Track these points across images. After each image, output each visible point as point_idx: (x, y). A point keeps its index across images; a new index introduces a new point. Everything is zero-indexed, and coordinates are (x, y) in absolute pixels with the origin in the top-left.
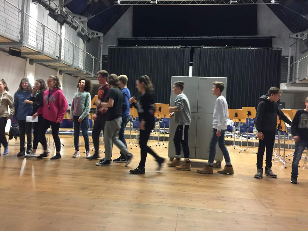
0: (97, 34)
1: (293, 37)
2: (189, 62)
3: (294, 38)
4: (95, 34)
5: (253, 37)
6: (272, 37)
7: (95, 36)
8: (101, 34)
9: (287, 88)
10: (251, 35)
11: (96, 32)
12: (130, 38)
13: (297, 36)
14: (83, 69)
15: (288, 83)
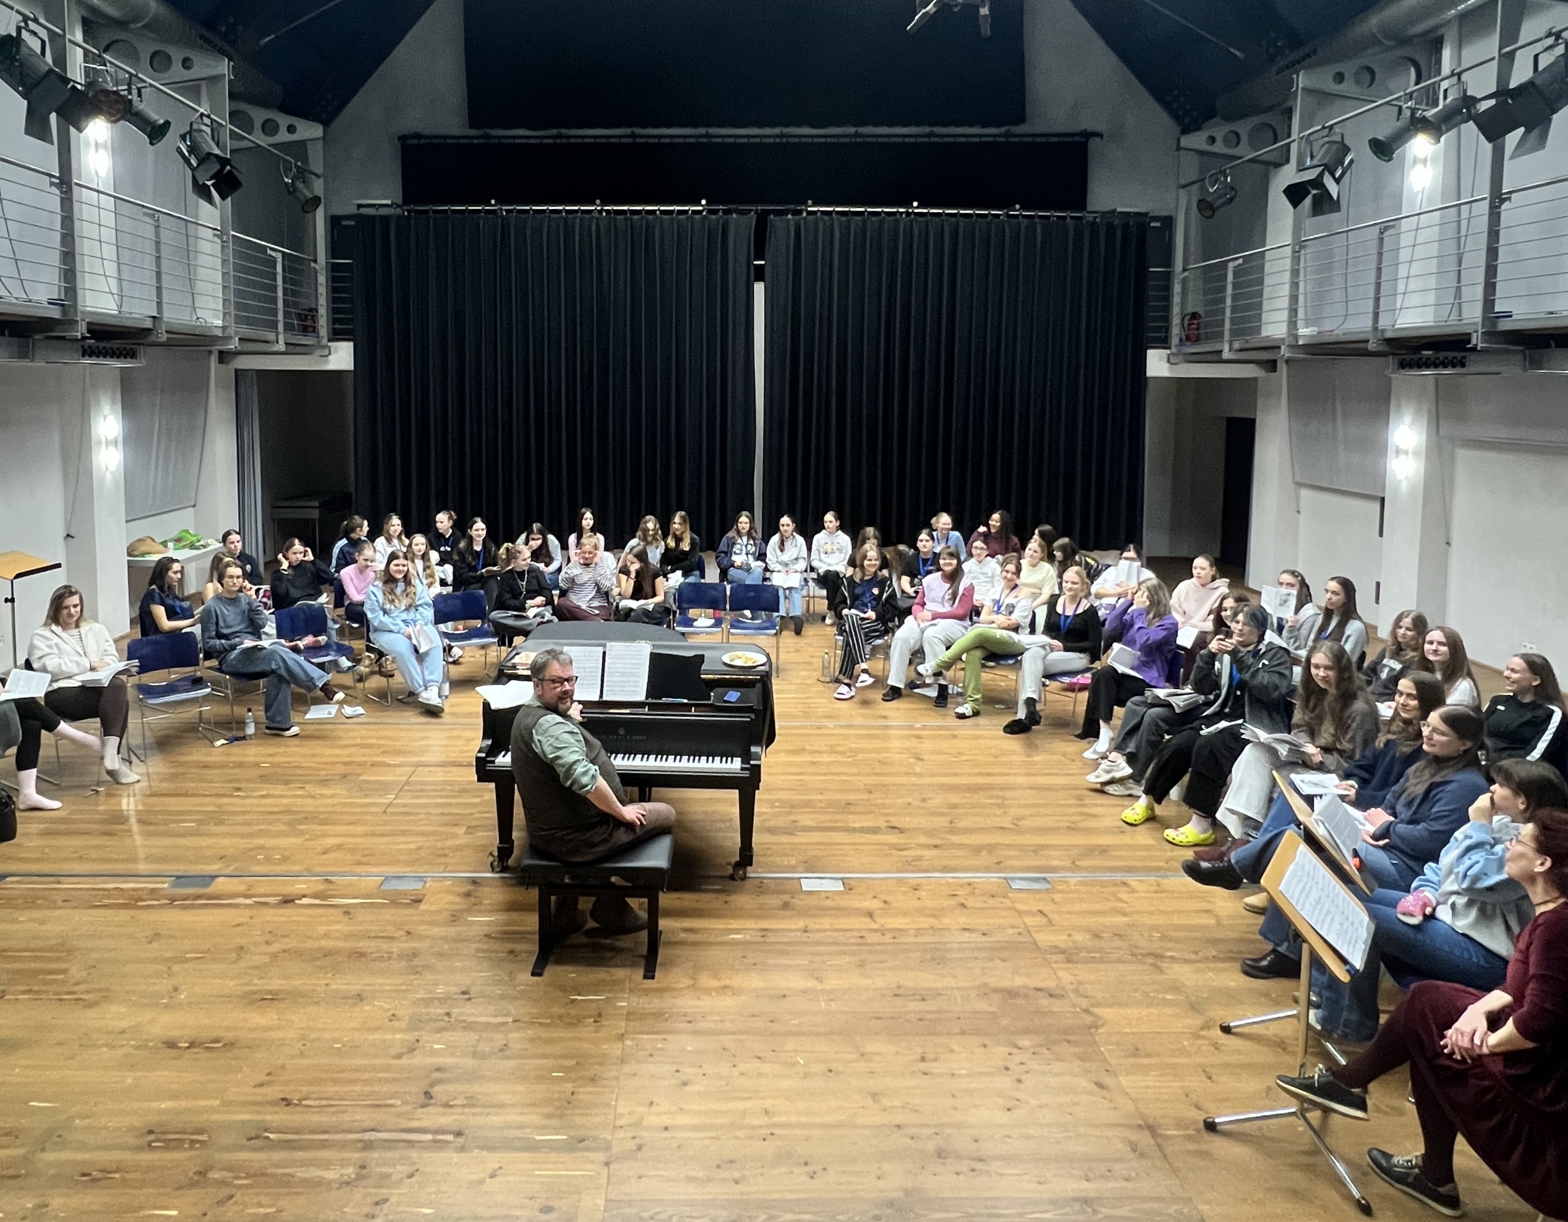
0: (291, 129)
1: (1196, 147)
2: (749, 263)
3: (1202, 153)
4: (283, 129)
5: (1007, 135)
6: (1087, 135)
7: (283, 136)
8: (309, 131)
9: (1170, 370)
10: (999, 126)
11: (283, 120)
12: (456, 131)
13: (1212, 140)
14: (224, 328)
15: (1174, 350)
